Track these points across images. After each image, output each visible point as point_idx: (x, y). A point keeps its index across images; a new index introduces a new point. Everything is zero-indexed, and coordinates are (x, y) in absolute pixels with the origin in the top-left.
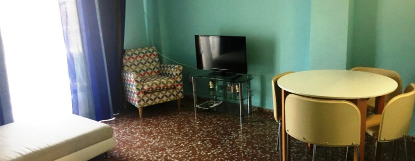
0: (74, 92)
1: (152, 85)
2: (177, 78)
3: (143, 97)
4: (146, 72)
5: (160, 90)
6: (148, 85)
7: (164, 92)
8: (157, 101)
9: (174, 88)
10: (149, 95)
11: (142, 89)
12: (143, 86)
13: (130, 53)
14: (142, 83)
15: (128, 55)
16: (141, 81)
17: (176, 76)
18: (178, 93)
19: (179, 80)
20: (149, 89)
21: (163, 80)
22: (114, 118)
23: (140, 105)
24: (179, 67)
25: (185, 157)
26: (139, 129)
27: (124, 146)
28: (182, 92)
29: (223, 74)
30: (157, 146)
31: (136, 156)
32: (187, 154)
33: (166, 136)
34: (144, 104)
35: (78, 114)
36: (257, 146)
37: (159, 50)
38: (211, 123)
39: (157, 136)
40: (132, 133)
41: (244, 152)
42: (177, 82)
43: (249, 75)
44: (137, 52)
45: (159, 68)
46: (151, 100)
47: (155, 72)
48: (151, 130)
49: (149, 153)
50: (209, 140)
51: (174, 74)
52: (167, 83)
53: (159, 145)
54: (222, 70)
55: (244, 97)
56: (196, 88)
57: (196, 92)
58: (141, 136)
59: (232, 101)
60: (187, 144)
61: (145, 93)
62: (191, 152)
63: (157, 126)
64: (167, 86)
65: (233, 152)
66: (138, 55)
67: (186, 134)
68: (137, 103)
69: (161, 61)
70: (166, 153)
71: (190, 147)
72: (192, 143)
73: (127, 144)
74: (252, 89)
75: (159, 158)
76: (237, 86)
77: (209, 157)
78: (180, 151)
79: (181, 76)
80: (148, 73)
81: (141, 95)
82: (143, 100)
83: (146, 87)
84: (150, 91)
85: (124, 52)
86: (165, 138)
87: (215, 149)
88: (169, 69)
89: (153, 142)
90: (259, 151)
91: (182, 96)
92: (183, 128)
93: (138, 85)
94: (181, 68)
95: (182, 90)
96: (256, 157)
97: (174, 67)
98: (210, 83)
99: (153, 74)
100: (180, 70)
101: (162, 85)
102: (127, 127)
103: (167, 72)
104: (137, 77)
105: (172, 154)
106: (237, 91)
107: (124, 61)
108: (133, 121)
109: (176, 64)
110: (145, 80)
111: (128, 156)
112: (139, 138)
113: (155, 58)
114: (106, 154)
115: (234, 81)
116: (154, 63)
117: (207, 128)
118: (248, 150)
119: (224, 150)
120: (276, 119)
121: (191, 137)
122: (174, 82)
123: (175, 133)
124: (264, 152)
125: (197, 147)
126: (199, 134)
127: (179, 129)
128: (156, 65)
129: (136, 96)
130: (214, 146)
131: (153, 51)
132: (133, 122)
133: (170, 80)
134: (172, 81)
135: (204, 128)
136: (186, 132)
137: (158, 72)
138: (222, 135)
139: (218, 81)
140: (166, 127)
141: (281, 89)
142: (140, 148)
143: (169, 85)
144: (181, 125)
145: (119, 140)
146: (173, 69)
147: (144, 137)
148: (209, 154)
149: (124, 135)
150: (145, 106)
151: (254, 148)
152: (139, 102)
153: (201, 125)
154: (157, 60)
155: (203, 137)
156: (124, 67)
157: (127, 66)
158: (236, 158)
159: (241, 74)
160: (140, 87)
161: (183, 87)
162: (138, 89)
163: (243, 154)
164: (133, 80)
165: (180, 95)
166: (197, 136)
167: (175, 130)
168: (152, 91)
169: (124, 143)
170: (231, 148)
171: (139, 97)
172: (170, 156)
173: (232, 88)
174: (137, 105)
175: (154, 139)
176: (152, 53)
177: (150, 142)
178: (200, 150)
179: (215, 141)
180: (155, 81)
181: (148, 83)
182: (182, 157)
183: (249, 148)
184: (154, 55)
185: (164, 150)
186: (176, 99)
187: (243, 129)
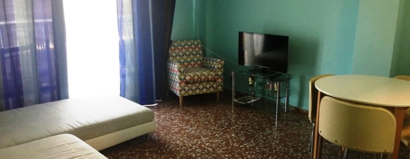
0: (123, 76)
1: (194, 76)
2: (218, 71)
3: (184, 86)
4: (189, 63)
5: (201, 82)
6: (190, 76)
7: (204, 84)
8: (198, 91)
9: (215, 81)
10: (190, 85)
11: (185, 79)
12: (185, 76)
13: (176, 44)
14: (184, 73)
15: (174, 46)
16: (184, 72)
17: (218, 70)
18: (218, 86)
19: (220, 73)
20: (191, 79)
21: (204, 73)
22: (156, 104)
23: (180, 93)
24: (221, 61)
25: (218, 147)
26: (179, 116)
27: (163, 130)
28: (221, 86)
29: (263, 72)
30: (193, 134)
31: (173, 141)
32: (220, 144)
34: (184, 94)
35: (125, 97)
36: (290, 144)
37: (203, 43)
38: (247, 118)
39: (194, 125)
40: (172, 120)
41: (276, 149)
42: (218, 75)
43: (289, 75)
44: (183, 44)
45: (202, 61)
46: (192, 90)
47: (198, 64)
48: (189, 118)
49: (185, 139)
50: (243, 133)
51: (216, 67)
52: (208, 75)
53: (195, 133)
54: (262, 67)
55: (281, 96)
56: (236, 82)
57: (235, 87)
58: (180, 123)
59: (270, 98)
60: (222, 135)
61: (187, 83)
62: (224, 142)
63: (195, 115)
64: (208, 79)
65: (266, 147)
66: (183, 47)
67: (221, 126)
68: (178, 92)
69: (204, 54)
70: (201, 141)
71: (224, 138)
72: (227, 134)
73: (166, 129)
74: (291, 88)
75: (194, 145)
76: (275, 85)
77: (241, 150)
78: (214, 141)
79: (222, 70)
80: (191, 65)
81: (183, 84)
82: (185, 90)
83: (188, 78)
84: (192, 82)
85: (170, 43)
86: (202, 127)
87: (248, 142)
88: (211, 62)
89: (191, 130)
90: (291, 149)
91: (221, 89)
92: (219, 120)
93: (180, 75)
94: (223, 62)
95: (222, 84)
96: (287, 155)
97: (216, 61)
98: (250, 79)
99: (196, 66)
100: (221, 64)
101: (203, 78)
102: (167, 114)
103: (209, 65)
104: (180, 68)
105: (206, 143)
106: (276, 90)
107: (170, 52)
108: (173, 108)
109: (218, 58)
110: (187, 71)
111: (166, 140)
112: (177, 125)
113: (199, 51)
114: (146, 136)
115: (273, 79)
116: (198, 56)
117: (242, 122)
118: (281, 147)
119: (257, 145)
120: (310, 119)
121: (226, 129)
122: (215, 75)
123: (211, 124)
124: (296, 150)
125: (231, 139)
126: (234, 127)
127: (215, 121)
128: (200, 57)
129: (178, 85)
130: (247, 140)
131: (198, 44)
132: (173, 110)
133: (211, 73)
134: (213, 74)
135: (239, 122)
136: (222, 124)
137: (201, 64)
138: (256, 130)
139: (257, 77)
140: (204, 117)
141: (317, 91)
142: (177, 134)
143: (210, 77)
144: (218, 116)
145: (159, 124)
146: (215, 63)
147: (182, 124)
148: (241, 146)
149: (163, 120)
150: (185, 95)
151: (286, 146)
152: (180, 91)
153: (237, 119)
154: (201, 52)
155: (238, 130)
156: (169, 57)
157: (173, 56)
158: (268, 153)
159: (281, 73)
160: (182, 77)
161: (224, 80)
162: (180, 79)
163: (274, 150)
164: (176, 70)
165: (220, 88)
166: (232, 128)
167: (212, 121)
168: (193, 82)
169: (163, 128)
170: (264, 144)
171: (181, 86)
172: (205, 144)
173: (271, 85)
174: (178, 93)
175: (191, 127)
176: (196, 46)
177: (187, 129)
178: (233, 142)
179: (249, 135)
180: (197, 73)
181: (190, 74)
182: (216, 147)
183: (282, 145)
184: (198, 48)
185: (199, 138)
186: (215, 91)
187: (278, 127)
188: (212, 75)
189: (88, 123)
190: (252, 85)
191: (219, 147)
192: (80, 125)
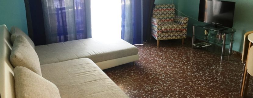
0: (123, 26)
1: (167, 28)
2: (184, 25)
3: (161, 34)
4: (166, 19)
5: (172, 32)
6: (165, 28)
7: (174, 33)
8: (169, 38)
9: (181, 31)
10: (164, 34)
11: (161, 29)
12: (162, 28)
13: (158, 7)
14: (161, 26)
15: (157, 8)
16: (161, 25)
17: (184, 24)
18: (183, 35)
19: (185, 27)
20: (165, 30)
21: (174, 26)
22: (143, 44)
23: (158, 39)
24: (187, 18)
26: (155, 52)
27: (144, 60)
28: (186, 35)
29: (216, 26)
30: (162, 64)
31: (149, 67)
32: (178, 72)
33: (169, 59)
34: (160, 39)
36: (227, 76)
37: (176, 7)
38: (201, 56)
39: (164, 58)
40: (151, 54)
41: (216, 79)
42: (183, 28)
43: (234, 29)
44: (162, 7)
45: (174, 18)
46: (165, 36)
47: (171, 20)
48: (162, 54)
49: (157, 67)
50: (196, 67)
51: (183, 22)
52: (177, 28)
53: (164, 64)
54: (215, 23)
55: (226, 43)
56: (195, 33)
57: (195, 36)
58: (155, 57)
59: (219, 45)
60: (181, 66)
61: (162, 32)
62: (182, 71)
63: (166, 53)
65: (210, 77)
66: (162, 9)
67: (182, 61)
68: (156, 37)
69: (176, 14)
70: (167, 69)
71: (182, 69)
72: (184, 66)
73: (146, 60)
74: (235, 38)
75: (162, 71)
76: (223, 36)
77: (192, 77)
78: (175, 70)
79: (187, 24)
80: (167, 20)
81: (160, 33)
82: (161, 36)
83: (163, 29)
85: (154, 6)
86: (169, 60)
87: (198, 73)
88: (180, 19)
89: (161, 62)
90: (228, 80)
91: (185, 37)
92: (181, 57)
93: (158, 27)
94: (187, 19)
95: (186, 34)
96: (224, 83)
97: (183, 18)
98: (205, 31)
99: (170, 21)
100: (186, 20)
101: (173, 29)
102: (149, 51)
103: (179, 21)
104: (159, 22)
105: (170, 70)
106: (223, 39)
107: (154, 12)
108: (153, 47)
109: (184, 16)
110: (163, 24)
111: (145, 66)
112: (153, 58)
113: (173, 11)
114: (133, 62)
115: (222, 32)
116: (172, 15)
117: (197, 59)
118: (221, 78)
119: (204, 75)
120: (242, 61)
121: (185, 63)
122: (181, 28)
123: (175, 59)
124: (231, 81)
125: (186, 69)
126: (190, 62)
127: (178, 57)
128: (173, 16)
129: (156, 33)
130: (198, 71)
131: (172, 7)
132: (153, 48)
133: (179, 26)
135: (195, 59)
136: (182, 59)
137: (173, 20)
138: (205, 65)
139: (211, 30)
140: (171, 54)
141: (249, 41)
142: (153, 63)
143: (178, 29)
144: (181, 54)
145: (142, 57)
146: (182, 19)
147: (157, 58)
148: (192, 75)
149: (145, 54)
150: (161, 40)
151: (224, 77)
152: (158, 37)
153: (194, 57)
154: (174, 12)
155: (192, 64)
156: (153, 15)
157: (155, 15)
158: (210, 81)
159: (228, 28)
160: (160, 28)
161: (187, 31)
162: (158, 29)
163: (215, 80)
164: (156, 23)
165: (184, 36)
166: (189, 63)
167: (176, 57)
168: (167, 32)
169: (145, 59)
170: (209, 75)
171: (158, 34)
172: (168, 71)
173: (220, 36)
174: (156, 38)
175: (162, 60)
176: (171, 8)
177: (159, 61)
178: (188, 72)
179: (199, 68)
180: (170, 26)
181: (165, 26)
182: (175, 73)
183: (221, 77)
184: (172, 9)
185: (166, 67)
186: (181, 38)
187: (222, 64)
188: (179, 27)
189: (99, 52)
190: (207, 35)
191: (178, 74)
192: (94, 54)
